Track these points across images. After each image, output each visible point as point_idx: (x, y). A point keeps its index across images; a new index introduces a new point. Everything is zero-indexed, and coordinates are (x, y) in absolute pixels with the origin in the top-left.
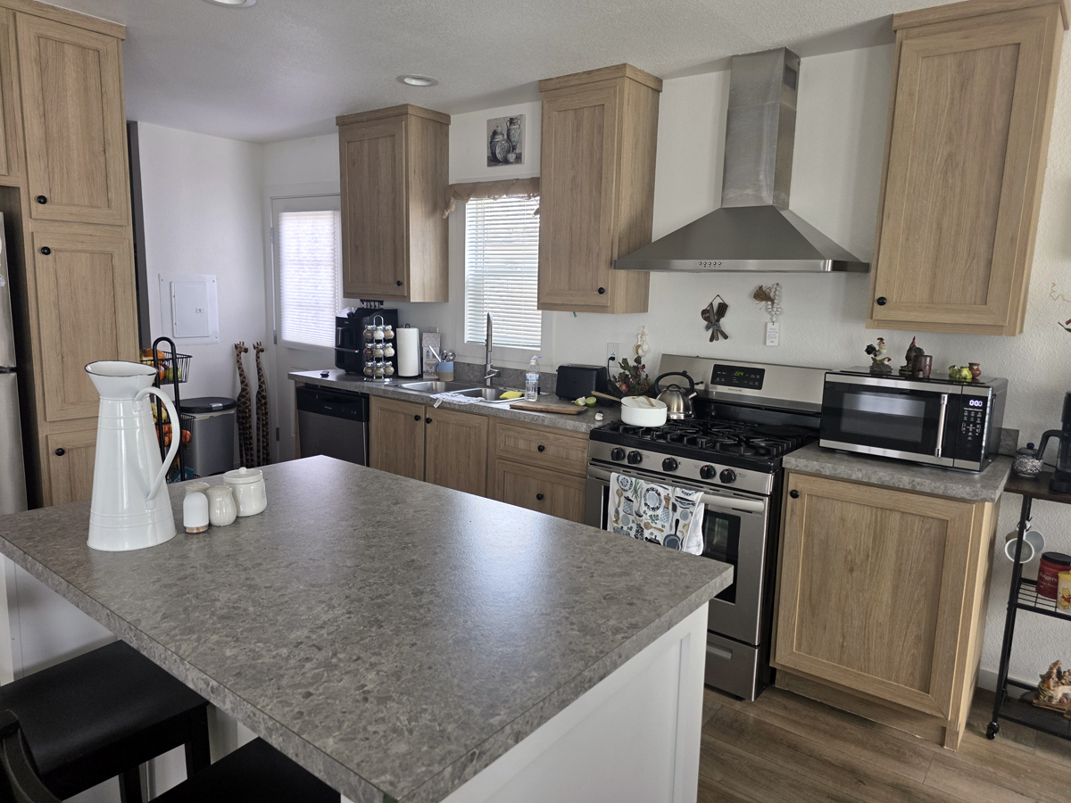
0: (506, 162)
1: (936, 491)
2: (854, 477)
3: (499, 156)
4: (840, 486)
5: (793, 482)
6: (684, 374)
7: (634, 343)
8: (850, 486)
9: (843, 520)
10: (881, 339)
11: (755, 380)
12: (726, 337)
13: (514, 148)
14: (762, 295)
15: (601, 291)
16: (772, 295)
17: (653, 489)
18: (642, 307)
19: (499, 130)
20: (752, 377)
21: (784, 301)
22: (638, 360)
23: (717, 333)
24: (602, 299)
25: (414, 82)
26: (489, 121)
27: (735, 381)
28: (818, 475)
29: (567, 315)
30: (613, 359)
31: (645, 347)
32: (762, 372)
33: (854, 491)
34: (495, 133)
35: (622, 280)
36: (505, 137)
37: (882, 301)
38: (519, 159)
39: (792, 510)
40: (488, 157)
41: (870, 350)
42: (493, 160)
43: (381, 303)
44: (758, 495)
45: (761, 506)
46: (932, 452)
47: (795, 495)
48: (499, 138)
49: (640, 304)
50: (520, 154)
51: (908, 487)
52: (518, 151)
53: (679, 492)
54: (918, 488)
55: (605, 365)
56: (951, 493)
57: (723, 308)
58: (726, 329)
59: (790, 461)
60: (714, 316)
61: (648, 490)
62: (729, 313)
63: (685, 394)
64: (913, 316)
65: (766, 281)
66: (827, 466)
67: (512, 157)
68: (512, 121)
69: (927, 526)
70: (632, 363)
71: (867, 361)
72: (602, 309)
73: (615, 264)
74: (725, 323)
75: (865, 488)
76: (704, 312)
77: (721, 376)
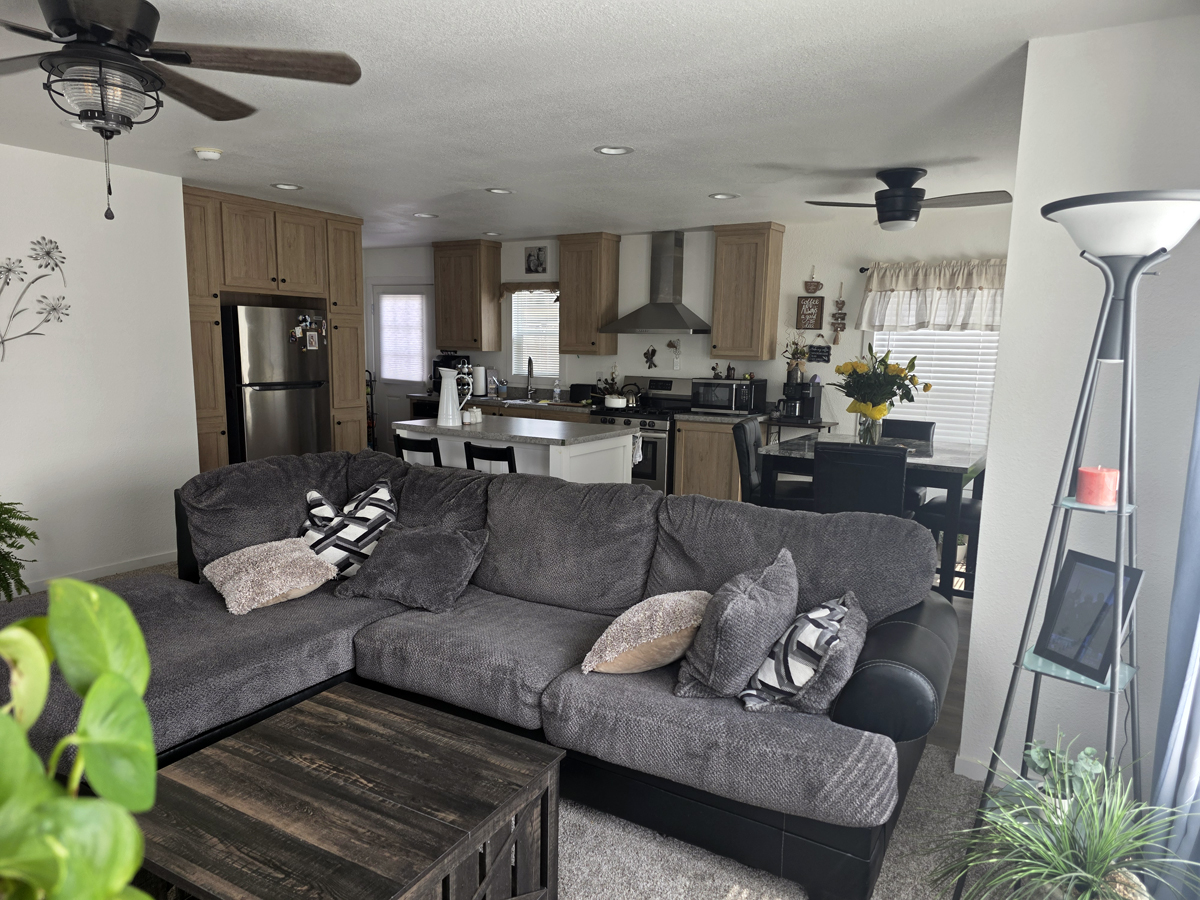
0: (537, 271)
2: (701, 420)
4: (696, 425)
5: (679, 425)
6: (635, 384)
7: (611, 371)
8: (700, 424)
9: (698, 438)
10: (717, 364)
11: (669, 386)
12: (656, 366)
13: (541, 264)
14: (671, 345)
15: (593, 344)
16: (676, 345)
18: (614, 351)
20: (666, 384)
21: (682, 348)
22: (613, 379)
23: (652, 365)
24: (593, 348)
26: (526, 248)
27: (659, 387)
28: (687, 421)
29: (575, 356)
30: (599, 380)
31: (617, 373)
32: (671, 382)
33: (701, 426)
34: (530, 255)
35: (603, 339)
37: (715, 347)
38: (544, 271)
39: (678, 437)
41: (713, 369)
42: (529, 270)
44: (664, 431)
45: (665, 435)
46: (729, 409)
47: (679, 430)
48: (532, 258)
49: (613, 350)
55: (595, 383)
57: (654, 352)
58: (656, 362)
59: (677, 417)
60: (650, 356)
62: (657, 354)
63: (636, 395)
64: (727, 353)
65: (673, 338)
66: (691, 417)
67: (540, 269)
70: (610, 381)
71: (711, 374)
72: (594, 353)
73: (601, 330)
74: (656, 359)
75: (705, 424)
76: (645, 354)
77: (653, 385)
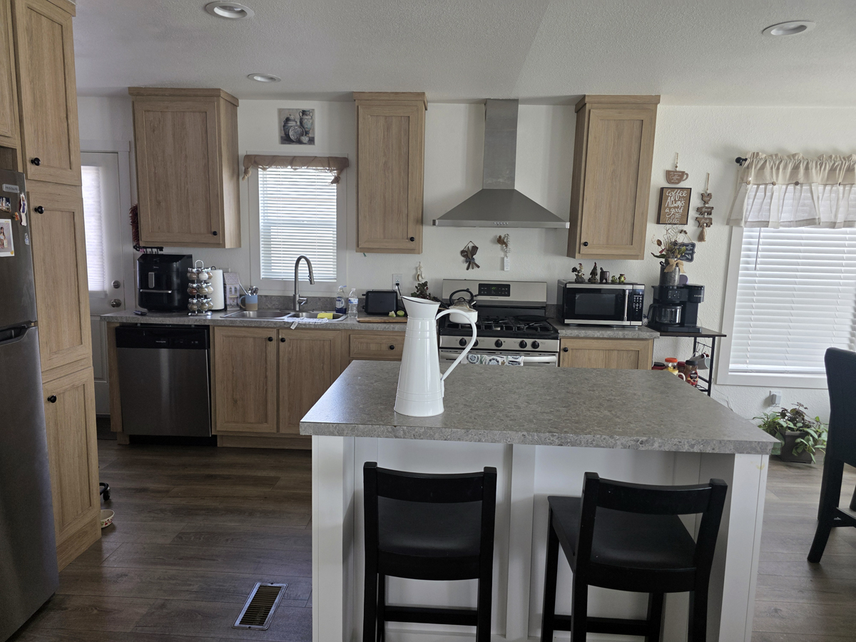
0: (299, 142)
1: (634, 337)
2: (596, 336)
3: (292, 137)
4: (588, 342)
5: (565, 343)
6: (467, 290)
8: (593, 341)
9: (589, 359)
10: (581, 264)
11: (505, 291)
12: (478, 267)
13: (307, 133)
16: (505, 241)
17: (494, 359)
19: (292, 117)
20: (503, 289)
21: (514, 244)
23: (472, 264)
24: (412, 245)
25: (259, 79)
26: (281, 110)
27: (493, 292)
28: (578, 337)
30: (397, 284)
32: (508, 286)
33: (596, 344)
34: (288, 120)
36: (298, 123)
37: (586, 244)
38: (312, 141)
39: (563, 359)
40: (282, 137)
41: (574, 270)
42: (286, 139)
43: (161, 249)
44: (553, 353)
45: (554, 358)
46: (622, 319)
47: (565, 349)
48: (291, 124)
50: (313, 138)
51: (622, 337)
52: (310, 135)
53: (510, 358)
54: (626, 337)
56: (641, 337)
57: (475, 249)
58: (477, 261)
59: (561, 332)
60: (469, 255)
61: (490, 360)
62: (479, 252)
63: (469, 303)
64: (600, 251)
65: (501, 232)
66: (582, 333)
67: (305, 139)
68: (304, 112)
69: (629, 355)
71: (573, 276)
72: (411, 251)
74: (477, 257)
75: (600, 341)
76: (461, 251)
77: (484, 290)
